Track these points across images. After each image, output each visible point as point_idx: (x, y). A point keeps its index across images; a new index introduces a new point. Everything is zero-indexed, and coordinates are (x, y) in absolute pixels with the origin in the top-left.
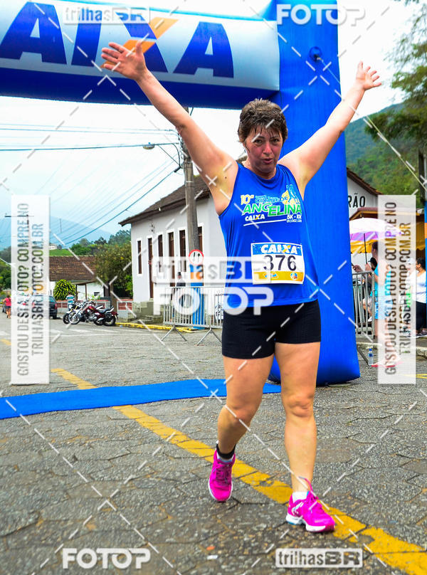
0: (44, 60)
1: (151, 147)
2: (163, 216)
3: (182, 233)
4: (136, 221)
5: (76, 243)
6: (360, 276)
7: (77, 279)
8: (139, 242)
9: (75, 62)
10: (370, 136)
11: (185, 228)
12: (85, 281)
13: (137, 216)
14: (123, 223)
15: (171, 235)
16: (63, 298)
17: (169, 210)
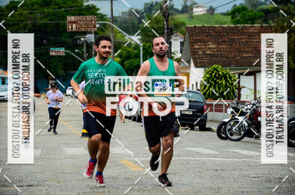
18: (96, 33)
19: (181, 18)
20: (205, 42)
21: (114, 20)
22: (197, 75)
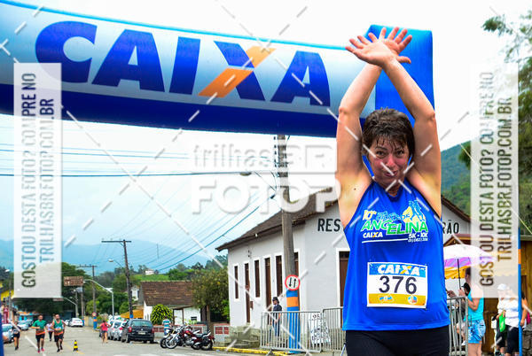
0: (142, 87)
1: (248, 174)
2: (260, 241)
3: (279, 258)
4: (232, 246)
5: (172, 268)
6: (453, 301)
7: (173, 304)
8: (236, 267)
9: (173, 90)
10: (464, 164)
11: (281, 253)
12: (182, 306)
13: (233, 242)
14: (220, 249)
15: (267, 260)
16: (159, 323)
17: (265, 235)
18: (83, 287)
19: (138, 277)
20: (152, 291)
21: (95, 278)
22: (148, 311)
